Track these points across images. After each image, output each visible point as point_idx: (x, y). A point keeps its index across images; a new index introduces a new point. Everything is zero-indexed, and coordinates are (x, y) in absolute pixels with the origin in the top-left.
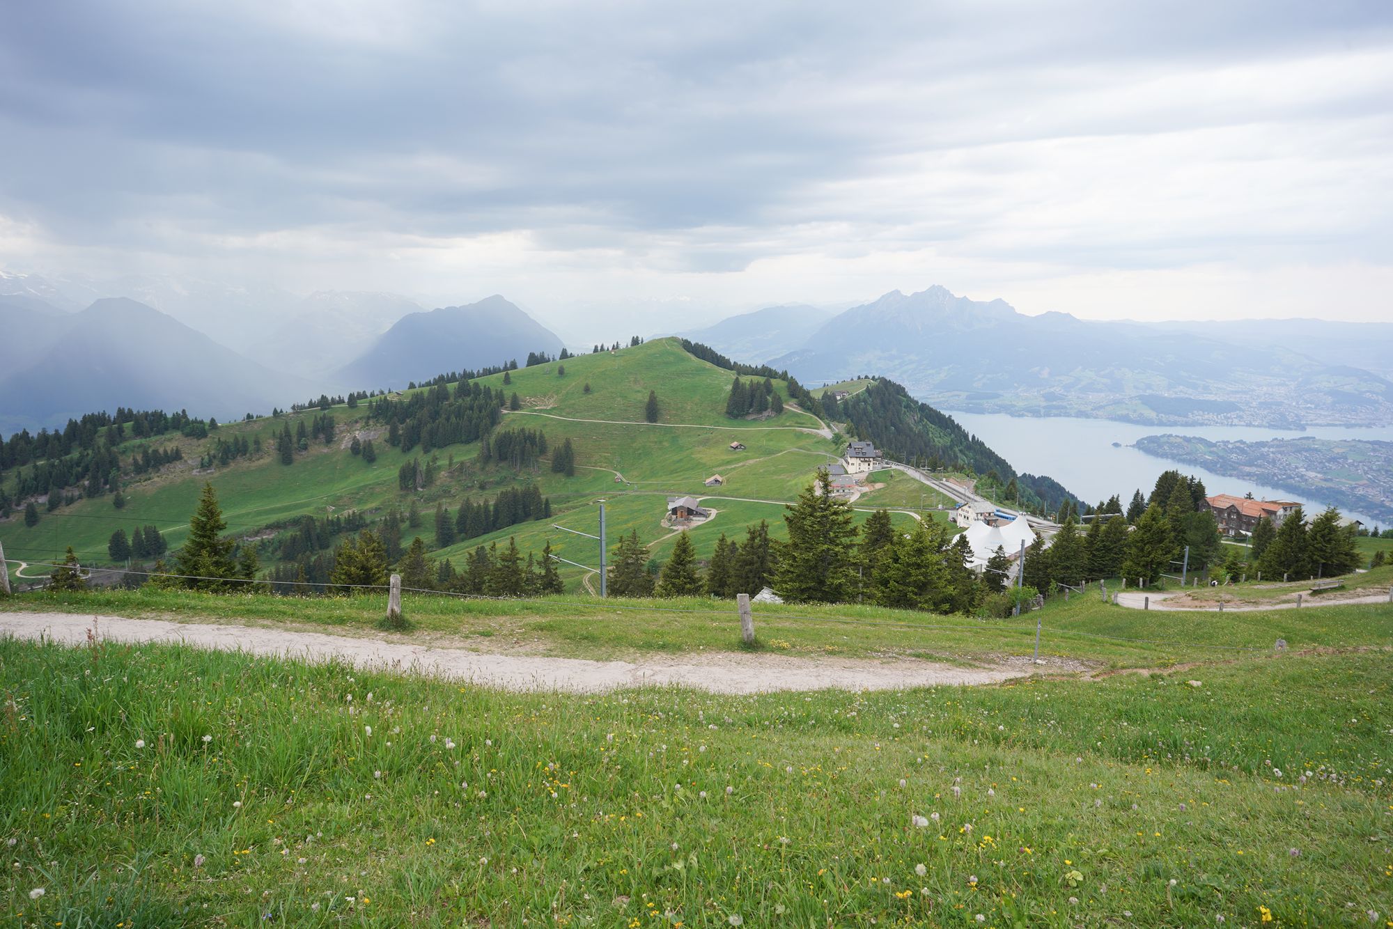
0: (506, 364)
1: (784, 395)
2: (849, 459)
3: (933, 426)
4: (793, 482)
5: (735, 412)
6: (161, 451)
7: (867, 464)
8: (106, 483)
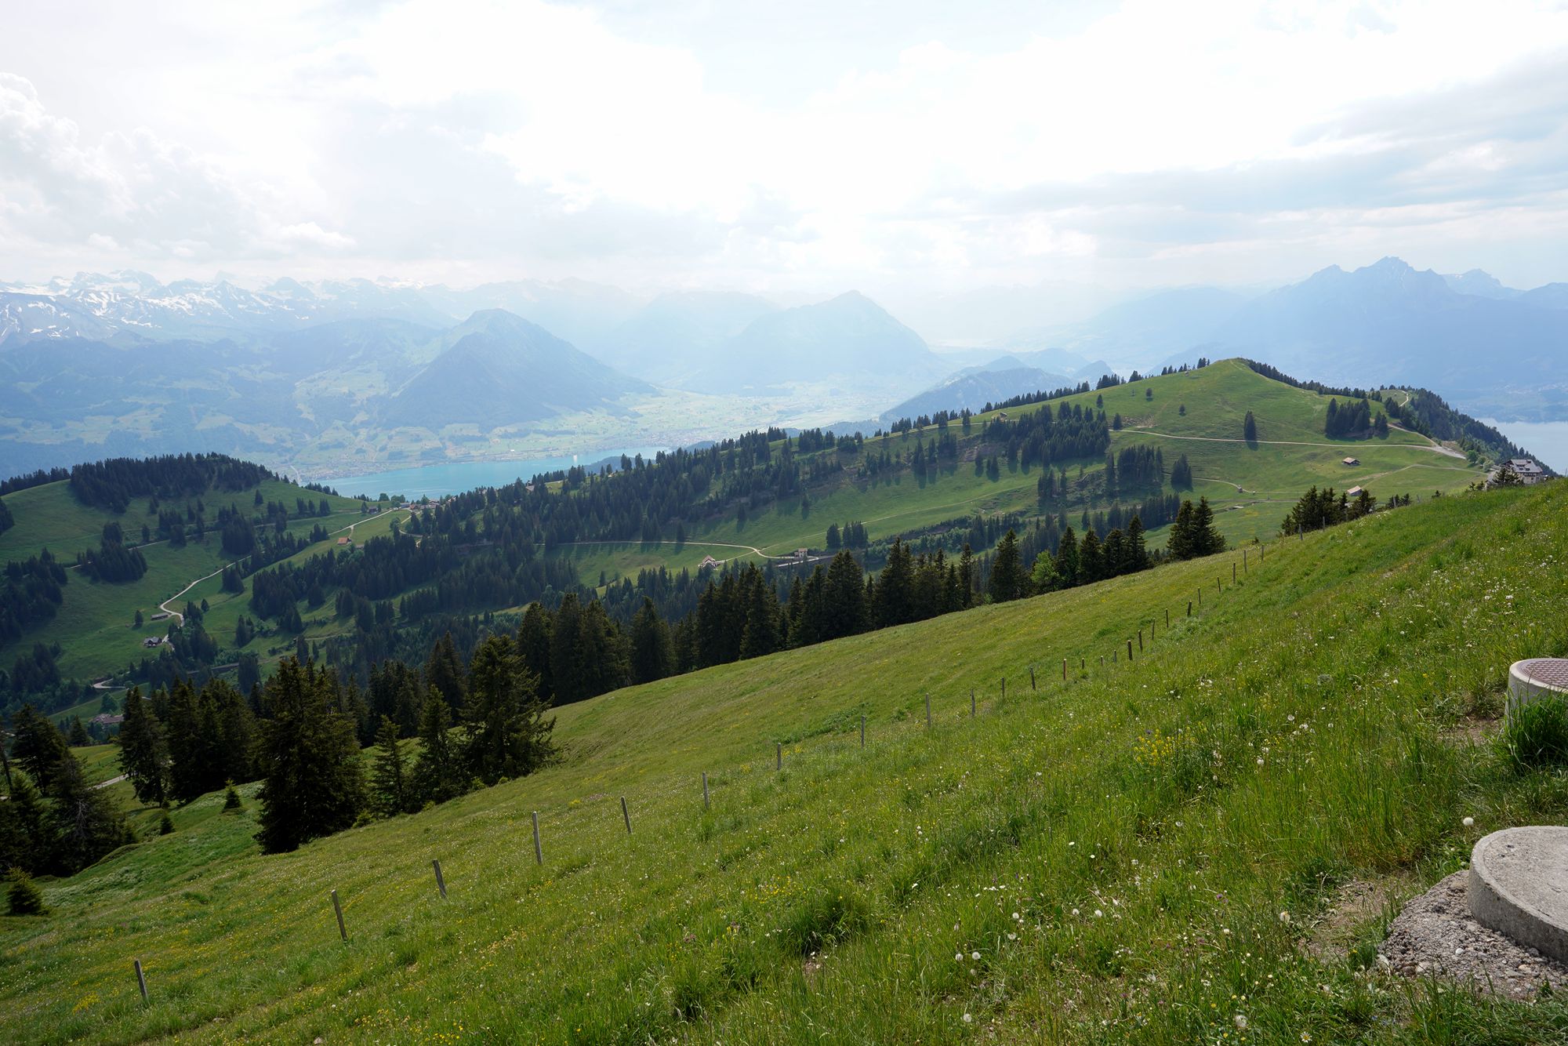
0: (1079, 386)
5: (1337, 431)
6: (829, 464)
8: (790, 489)
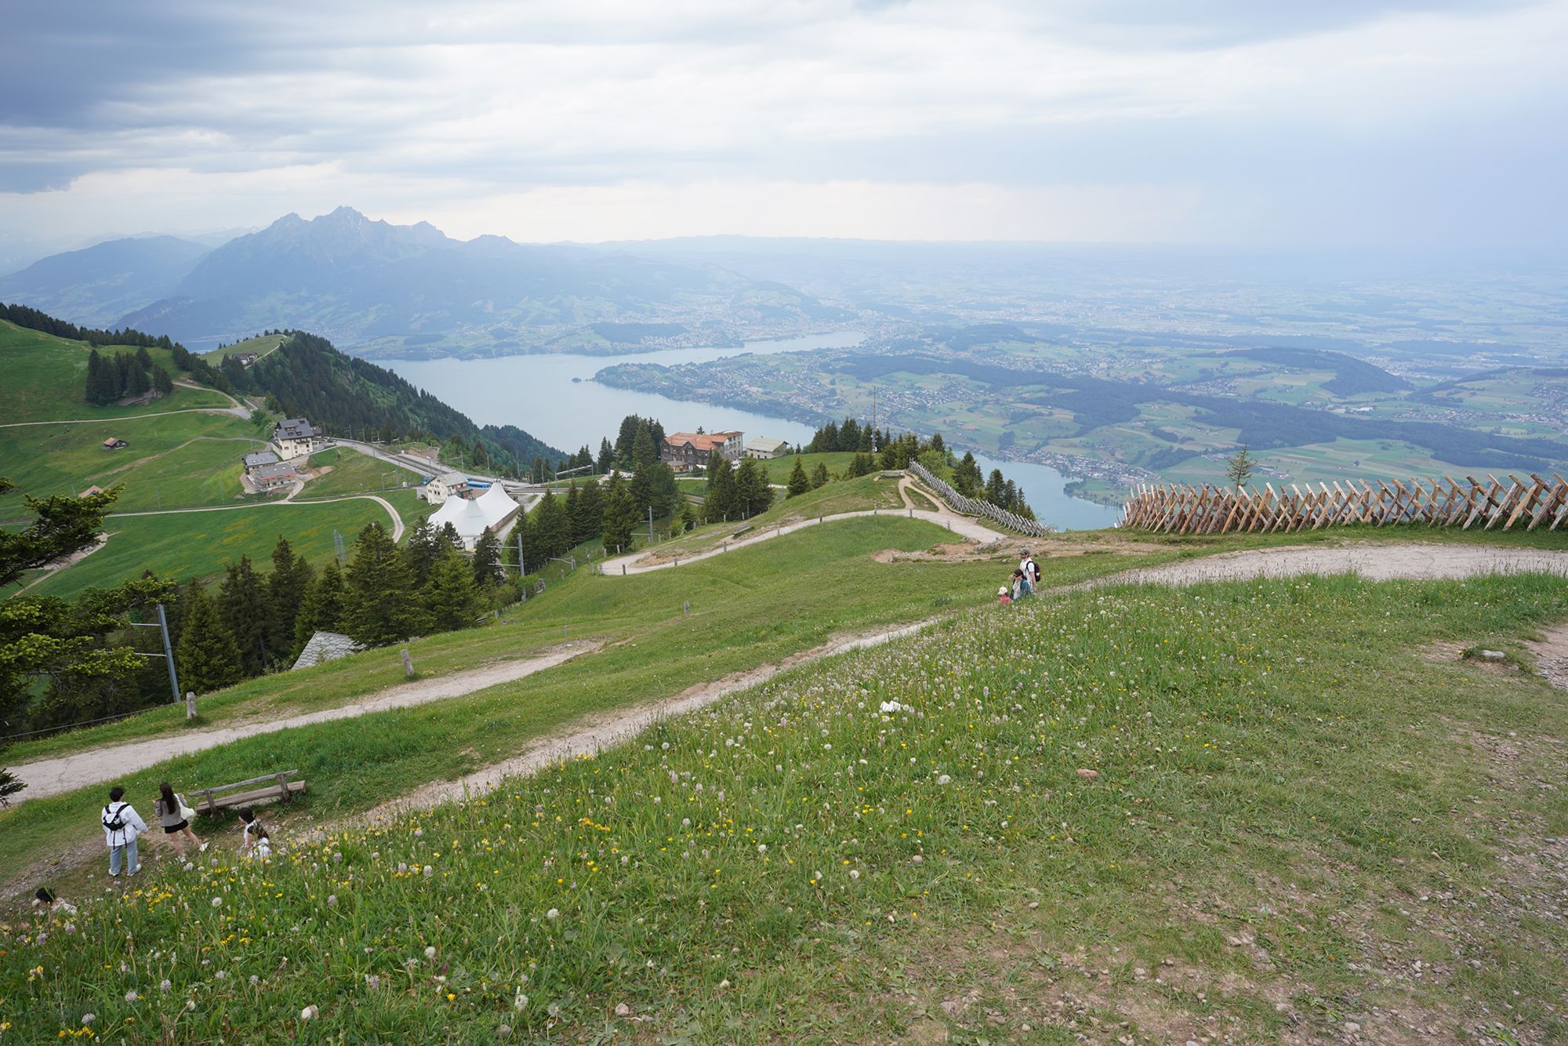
1: (170, 368)
2: (281, 443)
3: (373, 385)
4: (210, 481)
5: (101, 397)
7: (304, 446)
